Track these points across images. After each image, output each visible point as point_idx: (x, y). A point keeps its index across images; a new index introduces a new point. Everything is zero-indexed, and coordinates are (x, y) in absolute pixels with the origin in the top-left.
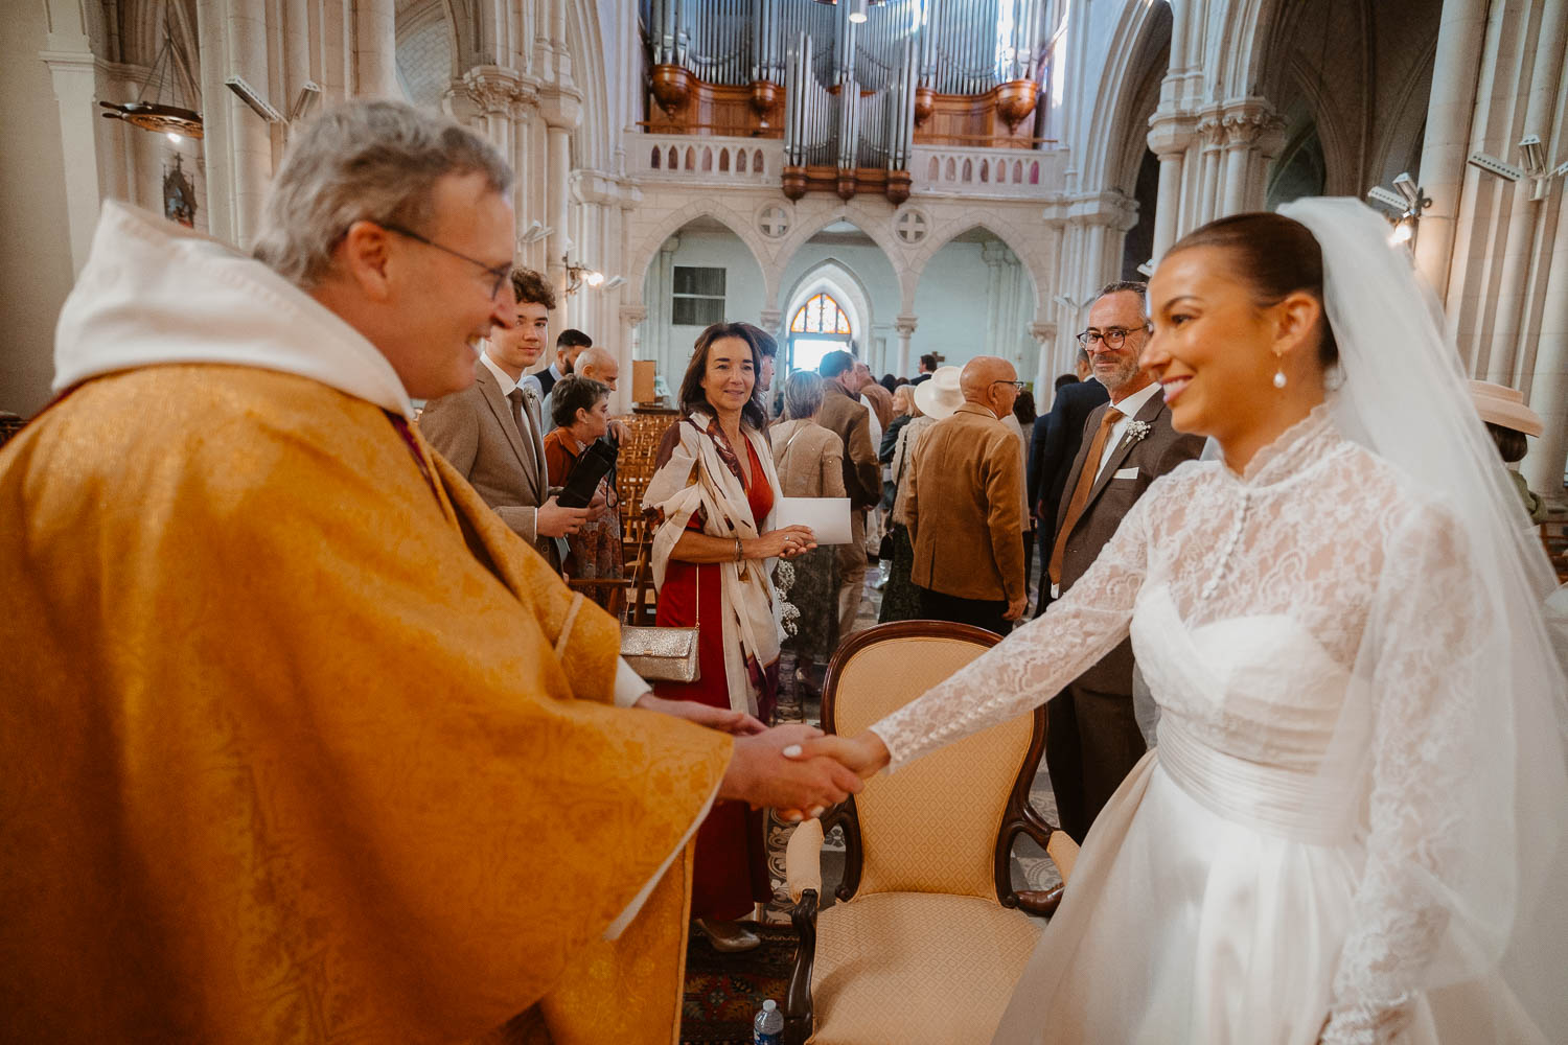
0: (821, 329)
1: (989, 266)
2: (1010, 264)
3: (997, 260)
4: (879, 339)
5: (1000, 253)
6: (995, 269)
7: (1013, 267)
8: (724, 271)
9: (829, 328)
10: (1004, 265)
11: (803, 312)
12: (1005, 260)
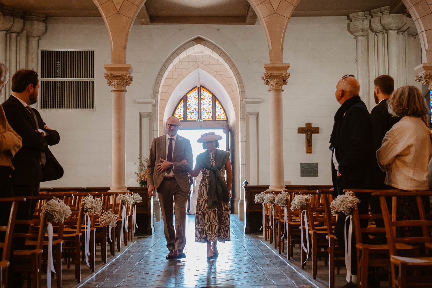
0: (200, 117)
1: (356, 37)
2: (376, 33)
3: (363, 30)
4: (251, 114)
5: (366, 22)
6: (362, 39)
7: (380, 35)
8: (92, 53)
9: (206, 116)
10: (371, 34)
11: (182, 103)
12: (372, 29)
